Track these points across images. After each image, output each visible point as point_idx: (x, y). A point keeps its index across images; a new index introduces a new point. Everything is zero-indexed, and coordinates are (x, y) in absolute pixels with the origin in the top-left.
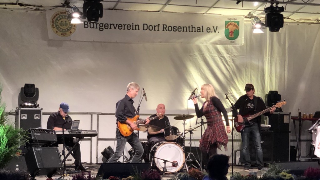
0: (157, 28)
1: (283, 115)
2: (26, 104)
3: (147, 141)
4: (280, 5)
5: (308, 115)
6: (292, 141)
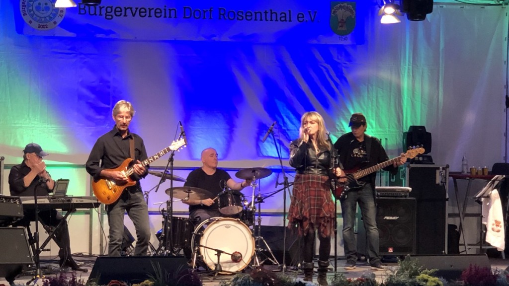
0: (208, 14)
1: (434, 170)
3: (188, 216)
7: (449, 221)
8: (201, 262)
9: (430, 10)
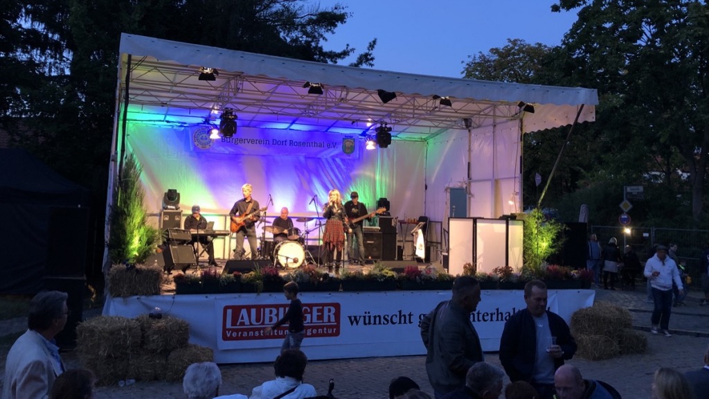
0: (284, 143)
1: (391, 219)
2: (169, 207)
3: (272, 240)
4: (388, 126)
5: (413, 219)
6: (398, 241)
7: (398, 244)
8: (278, 263)
9: (390, 143)
